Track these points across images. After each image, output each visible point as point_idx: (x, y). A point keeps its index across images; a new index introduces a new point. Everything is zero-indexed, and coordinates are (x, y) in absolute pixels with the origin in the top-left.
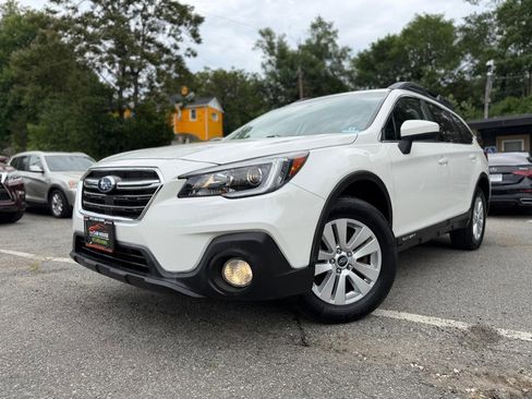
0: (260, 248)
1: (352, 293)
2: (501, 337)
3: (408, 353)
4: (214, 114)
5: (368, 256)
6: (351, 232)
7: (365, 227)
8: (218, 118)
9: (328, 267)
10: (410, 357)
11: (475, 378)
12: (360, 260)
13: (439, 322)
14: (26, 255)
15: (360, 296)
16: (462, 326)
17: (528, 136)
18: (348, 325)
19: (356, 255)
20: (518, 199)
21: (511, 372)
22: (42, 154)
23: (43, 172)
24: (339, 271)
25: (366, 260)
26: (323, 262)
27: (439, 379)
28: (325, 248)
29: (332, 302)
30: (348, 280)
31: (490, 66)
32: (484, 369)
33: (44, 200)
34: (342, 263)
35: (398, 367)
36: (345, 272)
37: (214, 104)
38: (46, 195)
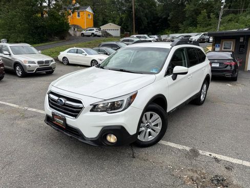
0: (120, 131)
1: (151, 136)
2: (199, 154)
3: (168, 161)
4: (89, 15)
5: (157, 124)
6: (151, 116)
7: (157, 114)
8: (91, 17)
9: (143, 129)
10: (168, 163)
11: (188, 171)
12: (154, 125)
13: (180, 147)
14: (15, 106)
15: (153, 138)
16: (188, 149)
17: (235, 40)
18: (149, 148)
19: (153, 124)
20: (224, 75)
21: (199, 169)
22: (8, 45)
23: (10, 55)
24: (147, 130)
25: (157, 125)
26: (141, 127)
27: (177, 172)
28: (142, 122)
29: (144, 140)
30: (150, 133)
31: (223, 3)
32: (191, 168)
33: (12, 68)
34: (148, 127)
35: (164, 168)
36: (149, 130)
37: (89, 10)
38: (13, 66)
